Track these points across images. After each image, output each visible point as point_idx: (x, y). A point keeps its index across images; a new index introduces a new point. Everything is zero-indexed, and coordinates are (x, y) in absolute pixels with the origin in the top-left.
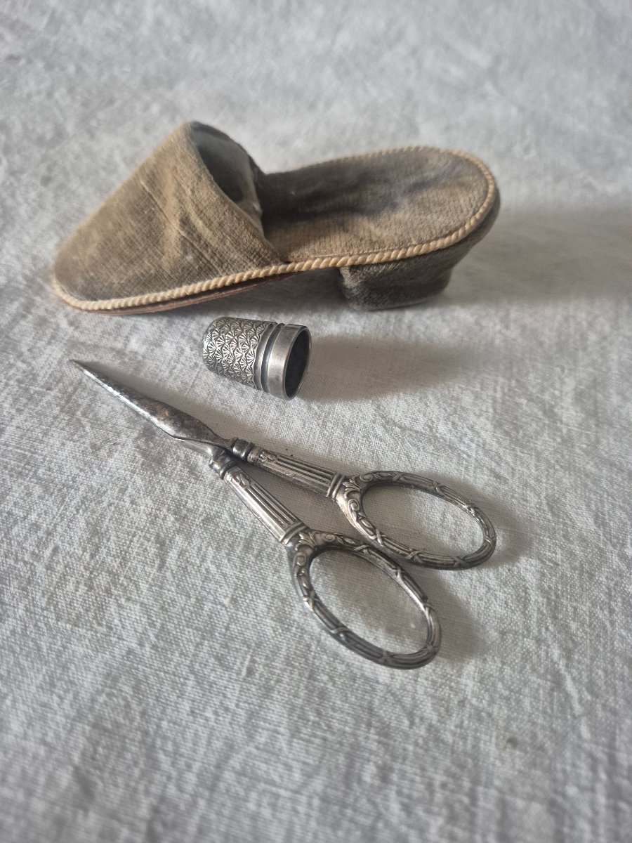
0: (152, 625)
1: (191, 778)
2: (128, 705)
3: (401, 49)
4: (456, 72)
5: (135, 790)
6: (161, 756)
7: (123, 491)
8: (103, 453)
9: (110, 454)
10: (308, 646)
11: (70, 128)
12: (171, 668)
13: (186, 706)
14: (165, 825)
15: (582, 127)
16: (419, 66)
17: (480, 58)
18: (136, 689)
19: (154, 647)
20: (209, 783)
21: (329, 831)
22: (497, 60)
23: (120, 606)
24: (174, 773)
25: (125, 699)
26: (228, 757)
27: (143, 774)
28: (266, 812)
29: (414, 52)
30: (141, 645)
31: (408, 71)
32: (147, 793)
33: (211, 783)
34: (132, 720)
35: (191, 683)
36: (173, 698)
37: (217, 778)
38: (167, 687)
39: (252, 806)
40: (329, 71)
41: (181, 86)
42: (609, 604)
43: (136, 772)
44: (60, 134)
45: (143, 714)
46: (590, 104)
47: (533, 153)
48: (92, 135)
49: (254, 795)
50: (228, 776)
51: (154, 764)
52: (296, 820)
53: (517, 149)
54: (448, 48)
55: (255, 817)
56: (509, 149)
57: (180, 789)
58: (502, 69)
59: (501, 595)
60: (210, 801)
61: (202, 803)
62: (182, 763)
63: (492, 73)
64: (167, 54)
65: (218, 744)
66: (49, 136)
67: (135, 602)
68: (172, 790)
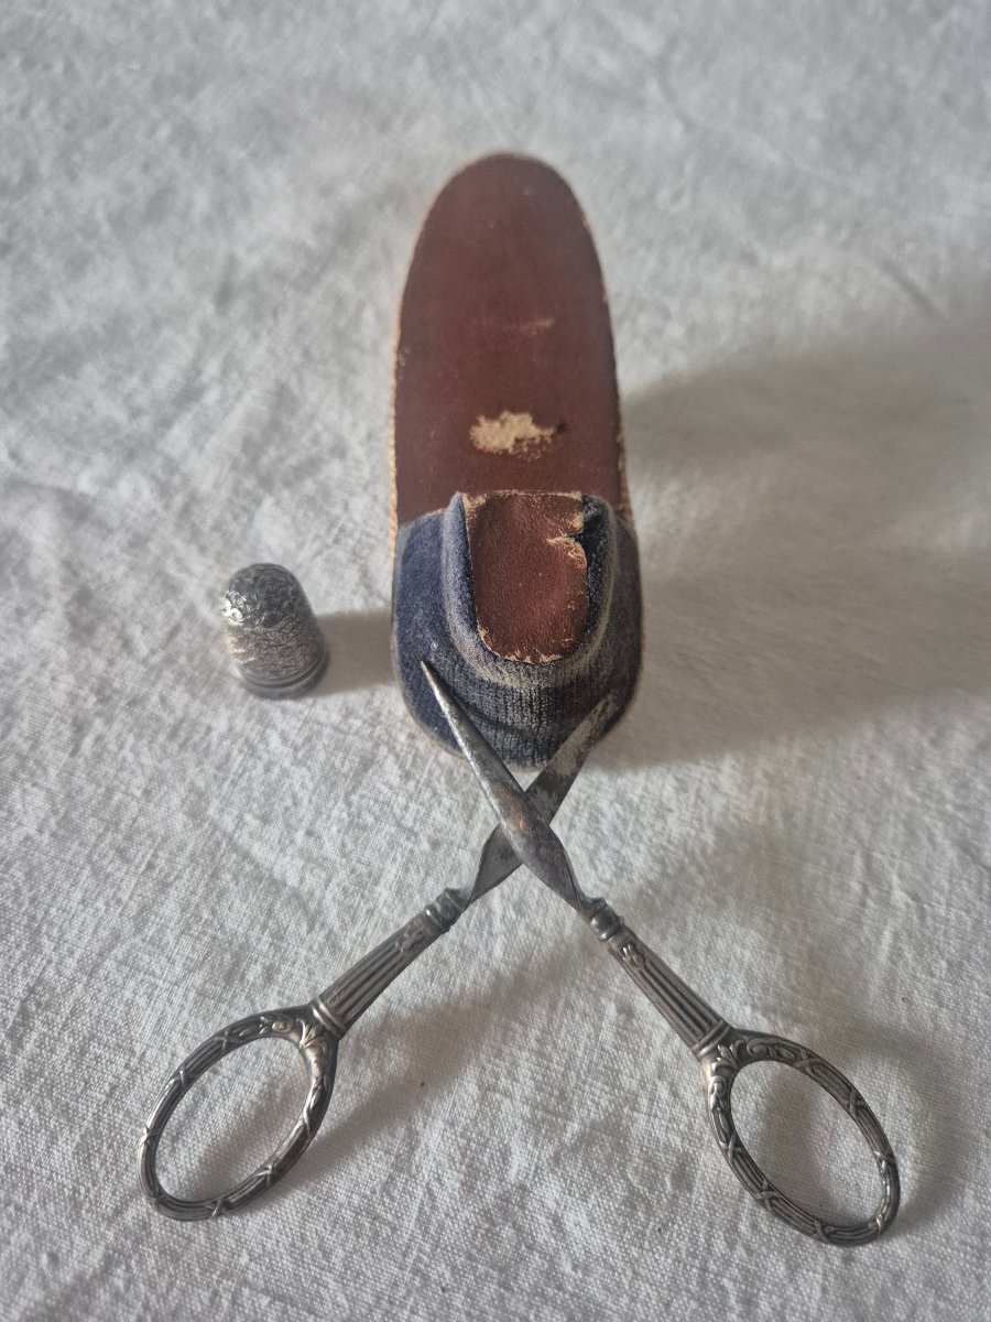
0: (55, 812)
1: (72, 963)
2: (18, 891)
3: (532, 26)
4: (608, 63)
5: (13, 971)
6: (45, 940)
7: (44, 665)
8: (27, 619)
9: (35, 620)
10: (218, 844)
11: (45, 167)
12: (68, 857)
13: (77, 895)
14: (38, 1005)
15: (774, 157)
16: (555, 53)
17: (646, 39)
18: (29, 875)
19: (53, 835)
20: (88, 969)
21: (200, 1022)
22: (672, 42)
23: (24, 791)
24: (55, 958)
25: (16, 884)
26: (112, 947)
27: (24, 956)
28: (142, 1001)
29: (550, 31)
30: (40, 831)
31: (537, 62)
32: (25, 974)
33: (91, 970)
34: (21, 905)
35: (87, 872)
36: (66, 886)
37: (97, 966)
38: (61, 875)
39: (128, 994)
40: (420, 63)
41: (206, 94)
42: (572, 819)
43: (18, 954)
44: (30, 176)
45: (33, 900)
46: (797, 116)
47: (685, 202)
48: (72, 176)
49: (132, 984)
50: (109, 964)
51: (36, 948)
52: (168, 1009)
53: (664, 195)
54: (601, 23)
55: (129, 1004)
56: (651, 195)
57: (59, 973)
58: (677, 58)
59: (446, 801)
60: (87, 986)
61: (79, 987)
62: (64, 949)
63: (661, 65)
64: (195, 39)
65: (104, 934)
66: (16, 179)
67: (41, 788)
68: (51, 973)
